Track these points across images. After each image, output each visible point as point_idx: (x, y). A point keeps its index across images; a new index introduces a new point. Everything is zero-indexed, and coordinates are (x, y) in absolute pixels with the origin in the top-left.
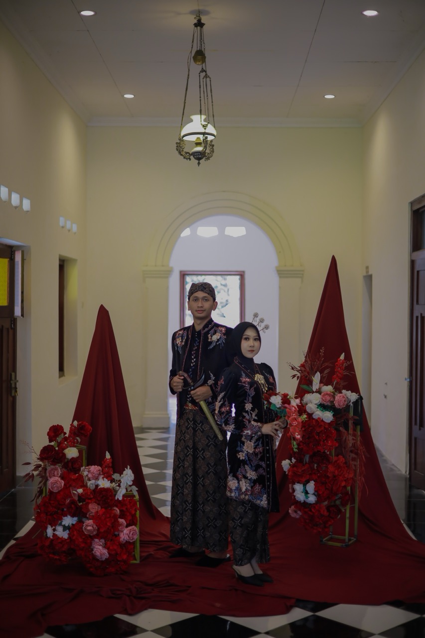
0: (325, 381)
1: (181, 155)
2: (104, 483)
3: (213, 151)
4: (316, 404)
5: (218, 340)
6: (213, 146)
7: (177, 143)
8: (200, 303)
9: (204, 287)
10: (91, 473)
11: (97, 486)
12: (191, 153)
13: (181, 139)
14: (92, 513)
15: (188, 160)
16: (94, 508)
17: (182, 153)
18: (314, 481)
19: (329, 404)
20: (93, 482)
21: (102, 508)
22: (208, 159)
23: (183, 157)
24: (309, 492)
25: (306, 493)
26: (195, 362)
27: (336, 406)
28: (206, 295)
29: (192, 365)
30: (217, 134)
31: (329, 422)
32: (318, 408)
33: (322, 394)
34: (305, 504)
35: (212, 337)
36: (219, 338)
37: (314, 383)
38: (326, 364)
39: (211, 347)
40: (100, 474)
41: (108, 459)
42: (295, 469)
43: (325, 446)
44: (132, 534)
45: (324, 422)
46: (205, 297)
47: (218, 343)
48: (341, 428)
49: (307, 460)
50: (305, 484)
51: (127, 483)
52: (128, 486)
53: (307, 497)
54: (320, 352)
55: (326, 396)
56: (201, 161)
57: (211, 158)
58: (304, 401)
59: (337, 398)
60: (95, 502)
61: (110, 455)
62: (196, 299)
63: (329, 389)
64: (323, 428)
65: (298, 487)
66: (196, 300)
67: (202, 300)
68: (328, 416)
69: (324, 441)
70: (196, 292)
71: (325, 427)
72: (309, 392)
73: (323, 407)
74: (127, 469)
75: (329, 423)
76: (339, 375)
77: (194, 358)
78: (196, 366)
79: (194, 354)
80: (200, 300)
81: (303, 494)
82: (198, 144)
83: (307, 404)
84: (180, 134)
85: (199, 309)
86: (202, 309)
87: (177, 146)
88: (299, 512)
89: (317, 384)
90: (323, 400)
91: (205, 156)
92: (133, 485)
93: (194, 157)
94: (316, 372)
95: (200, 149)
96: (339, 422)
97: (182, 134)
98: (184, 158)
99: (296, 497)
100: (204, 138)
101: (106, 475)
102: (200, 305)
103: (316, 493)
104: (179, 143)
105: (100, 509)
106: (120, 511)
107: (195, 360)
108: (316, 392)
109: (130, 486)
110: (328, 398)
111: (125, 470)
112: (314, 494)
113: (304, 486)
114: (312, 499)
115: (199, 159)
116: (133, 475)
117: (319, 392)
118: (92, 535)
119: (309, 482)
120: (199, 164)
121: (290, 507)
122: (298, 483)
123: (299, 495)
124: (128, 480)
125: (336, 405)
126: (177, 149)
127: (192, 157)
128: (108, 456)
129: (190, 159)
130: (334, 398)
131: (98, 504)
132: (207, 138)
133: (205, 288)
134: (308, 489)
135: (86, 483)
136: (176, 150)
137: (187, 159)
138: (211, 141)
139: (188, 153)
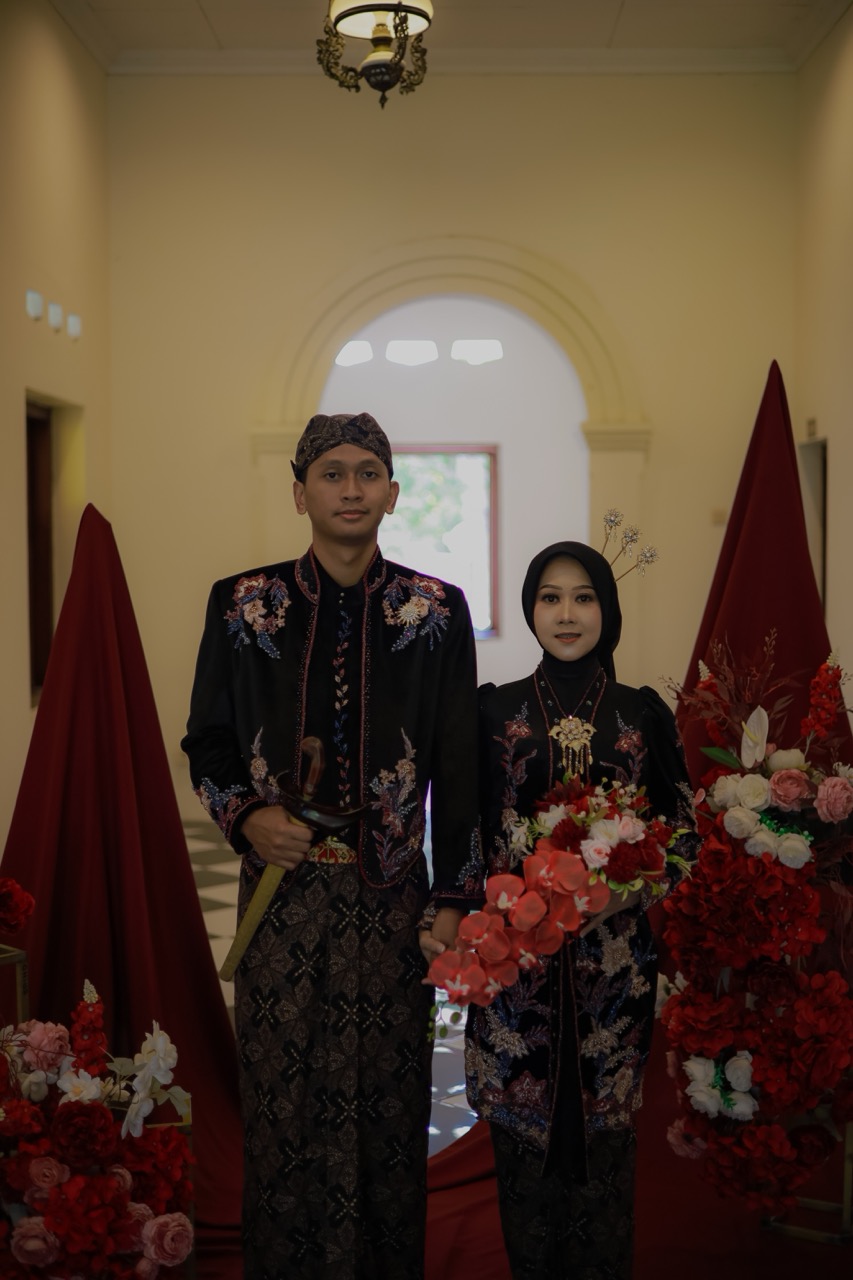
0: (780, 738)
1: (333, 76)
2: (81, 1087)
3: (423, 68)
4: (753, 809)
5: (424, 621)
6: (424, 52)
7: (319, 42)
8: (351, 485)
9: (360, 428)
10: (33, 1049)
11: (55, 1092)
12: (359, 69)
13: (331, 32)
14: (40, 1189)
15: (353, 90)
16: (46, 1174)
17: (333, 71)
18: (752, 1052)
19: (797, 809)
20: (38, 1076)
21: (74, 1172)
22: (409, 88)
23: (337, 83)
24: (734, 1085)
25: (726, 1088)
26: (346, 695)
27: (822, 818)
28: (370, 456)
29: (337, 706)
30: (434, 15)
31: (800, 865)
32: (761, 821)
33: (775, 777)
34: (723, 1122)
35: (395, 609)
36: (424, 612)
37: (747, 741)
38: (784, 681)
39: (401, 644)
40: (61, 1052)
41: (92, 1005)
42: (689, 1011)
43: (785, 944)
44: (173, 1239)
45: (782, 865)
46: (369, 463)
47: (423, 633)
48: (833, 884)
49: (726, 982)
50: (721, 1061)
51: (154, 1080)
52: (157, 1088)
53: (729, 1102)
54: (765, 644)
55: (788, 784)
56: (388, 93)
57: (417, 88)
58: (716, 799)
59: (822, 791)
60: (51, 1154)
61: (98, 992)
62: (335, 474)
63: (791, 759)
64: (779, 887)
65: (699, 1070)
66: (332, 475)
67: (356, 473)
68: (795, 849)
69: (782, 926)
70: (333, 446)
71: (785, 884)
72: (730, 771)
73: (776, 817)
74: (151, 1032)
75: (798, 871)
76: (824, 715)
77: (344, 682)
78: (353, 709)
79: (341, 667)
80: (351, 475)
81: (717, 1092)
82: (380, 42)
83: (724, 809)
84: (328, 16)
85: (348, 507)
86: (356, 506)
87: (320, 52)
88: (698, 1140)
89: (756, 744)
90: (779, 797)
91: (398, 78)
92: (175, 1082)
93: (368, 80)
94: (752, 708)
95: (384, 55)
96: (828, 864)
97: (334, 15)
98: (342, 84)
99: (692, 1101)
100: (398, 21)
101: (83, 1056)
102: (352, 492)
103: (757, 1089)
104: (326, 42)
105: (67, 1176)
106: (134, 1174)
107: (345, 688)
108: (753, 771)
109: (166, 1087)
110: (794, 791)
111: (145, 1039)
112: (751, 1092)
113: (716, 1066)
114: (743, 1107)
115: (383, 87)
116: (172, 1048)
117: (763, 769)
118: (41, 1265)
119: (735, 1054)
120: (383, 100)
121: (671, 1124)
122: (699, 1054)
123: (703, 1094)
124: (159, 1068)
125: (823, 813)
126: (319, 59)
127: (363, 82)
128: (90, 993)
129: (357, 88)
130: (814, 789)
131: (62, 1161)
132: (404, 20)
133: (366, 434)
134: (730, 1076)
135: (18, 1083)
136: (316, 62)
137: (348, 87)
138: (419, 37)
139: (353, 70)
